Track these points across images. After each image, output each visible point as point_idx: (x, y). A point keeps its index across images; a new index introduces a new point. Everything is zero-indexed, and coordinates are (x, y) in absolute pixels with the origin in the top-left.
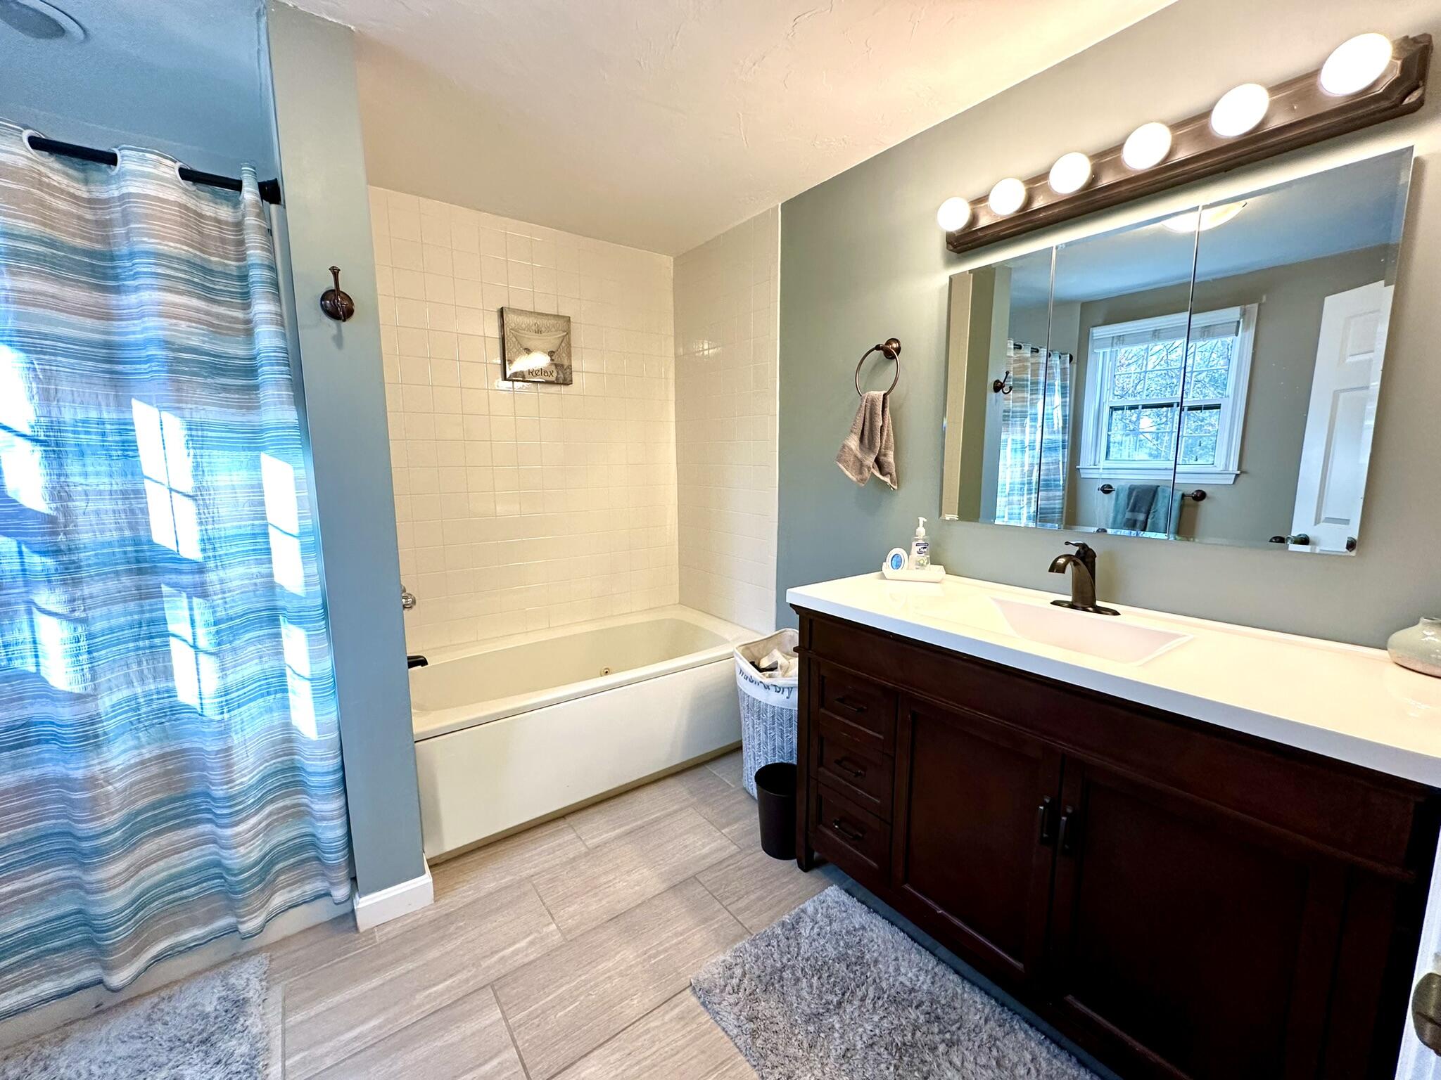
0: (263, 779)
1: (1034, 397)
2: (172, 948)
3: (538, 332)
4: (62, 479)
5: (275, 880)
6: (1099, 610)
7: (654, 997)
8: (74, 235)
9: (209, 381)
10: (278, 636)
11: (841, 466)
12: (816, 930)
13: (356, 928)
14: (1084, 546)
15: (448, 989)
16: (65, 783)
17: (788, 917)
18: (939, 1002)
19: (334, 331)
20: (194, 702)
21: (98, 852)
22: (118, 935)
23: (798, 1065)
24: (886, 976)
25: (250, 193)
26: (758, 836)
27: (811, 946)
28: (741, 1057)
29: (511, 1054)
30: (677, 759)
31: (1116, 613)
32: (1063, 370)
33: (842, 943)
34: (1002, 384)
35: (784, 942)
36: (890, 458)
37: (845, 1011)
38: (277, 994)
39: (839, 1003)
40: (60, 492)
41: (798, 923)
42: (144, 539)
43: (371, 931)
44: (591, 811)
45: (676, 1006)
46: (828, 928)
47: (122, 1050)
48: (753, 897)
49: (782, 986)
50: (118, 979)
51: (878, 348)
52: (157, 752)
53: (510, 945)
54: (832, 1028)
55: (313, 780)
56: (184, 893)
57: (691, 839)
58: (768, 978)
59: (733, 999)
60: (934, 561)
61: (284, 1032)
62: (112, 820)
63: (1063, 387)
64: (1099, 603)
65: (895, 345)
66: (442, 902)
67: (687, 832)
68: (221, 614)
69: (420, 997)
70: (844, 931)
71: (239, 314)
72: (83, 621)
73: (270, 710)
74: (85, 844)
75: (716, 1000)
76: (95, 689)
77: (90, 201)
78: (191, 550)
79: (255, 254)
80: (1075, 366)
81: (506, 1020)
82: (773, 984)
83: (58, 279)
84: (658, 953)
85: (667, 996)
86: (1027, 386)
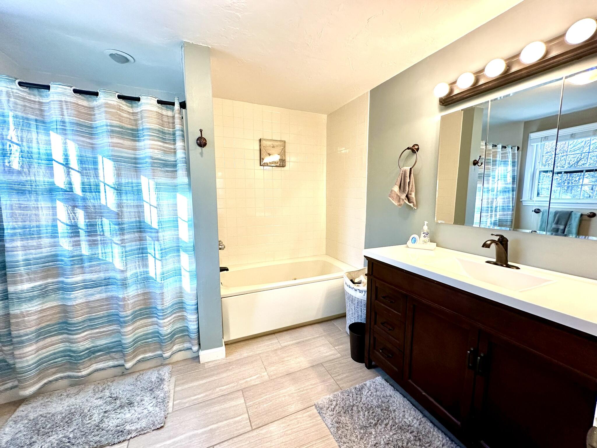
0: (173, 305)
1: (494, 167)
2: (143, 358)
3: (273, 147)
4: (121, 201)
5: (175, 341)
6: (508, 266)
7: (300, 406)
8: (128, 124)
9: (163, 169)
10: (179, 256)
11: (390, 199)
12: (370, 393)
13: (199, 362)
14: (502, 236)
15: (227, 389)
16: (117, 298)
17: (358, 385)
18: (421, 433)
19: (200, 151)
20: (154, 277)
21: (125, 322)
22: (129, 351)
23: (354, 444)
24: (398, 417)
25: (177, 106)
26: (349, 351)
27: (366, 398)
28: (331, 436)
29: (246, 416)
30: (319, 317)
31: (518, 268)
32: (513, 155)
33: (380, 400)
34: (477, 161)
35: (355, 396)
36: (413, 195)
37: (378, 428)
38: (173, 379)
39: (376, 424)
40: (120, 205)
41: (362, 389)
42: (142, 221)
43: (204, 364)
44: (285, 333)
45: (308, 412)
46: (375, 393)
47: (128, 388)
48: (345, 375)
49: (352, 413)
50: (128, 365)
51: (408, 148)
52: (142, 292)
53: (250, 377)
54: (371, 433)
55: (188, 307)
56: (148, 340)
57: (322, 349)
58: (346, 408)
59: (331, 413)
60: (432, 241)
61: (174, 392)
62: (129, 312)
63: (513, 162)
64: (509, 263)
65: (416, 147)
66: (228, 358)
67: (320, 346)
68: (163, 247)
69: (218, 389)
70: (382, 396)
71: (172, 147)
73: (176, 281)
74: (121, 319)
75: (324, 412)
76: (126, 269)
77: (133, 113)
78: (155, 225)
79: (178, 127)
80: (520, 152)
81: (246, 403)
82: (348, 411)
83: (123, 138)
84: (303, 390)
85: (305, 407)
86: (490, 162)
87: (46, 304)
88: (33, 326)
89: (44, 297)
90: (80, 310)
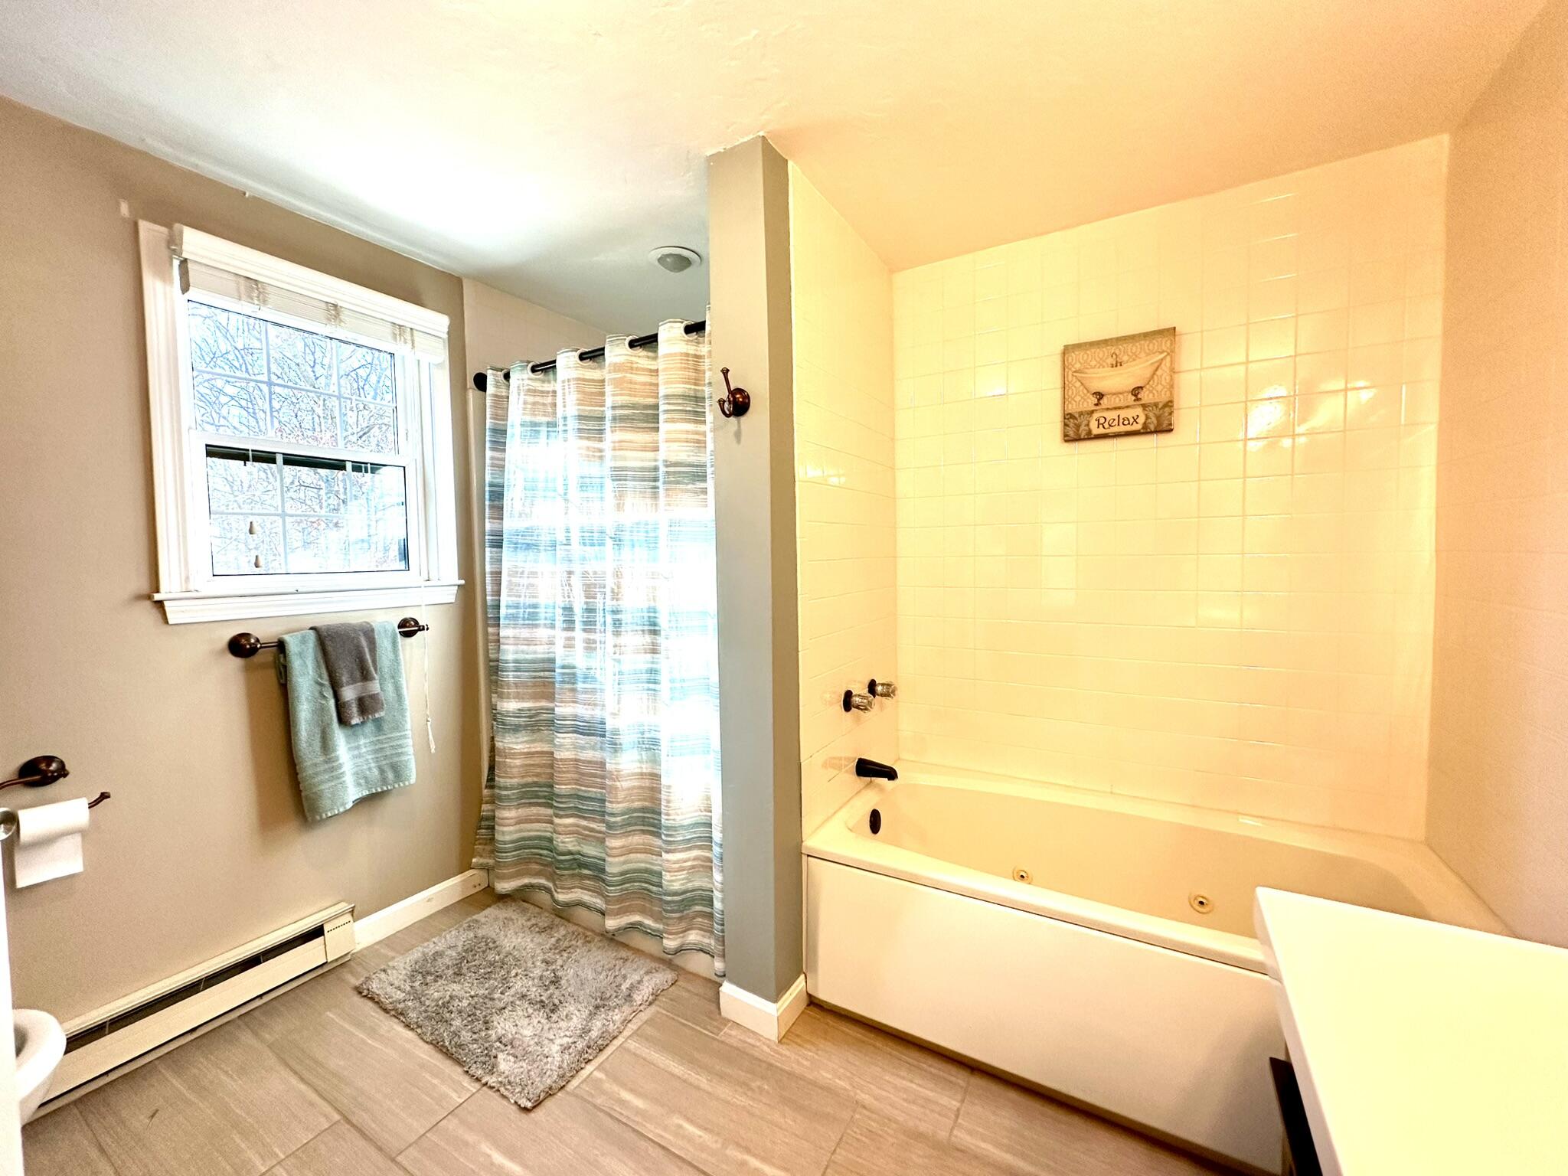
2: (640, 924)
3: (1117, 364)
5: (693, 918)
8: (642, 397)
13: (718, 1002)
19: (735, 427)
22: (613, 891)
38: (648, 1014)
42: (656, 608)
43: (724, 1019)
52: (649, 770)
55: (715, 846)
61: (620, 1047)
62: (619, 808)
66: (784, 1050)
69: (677, 1120)
72: (619, 661)
74: (608, 816)
76: (619, 711)
77: (651, 370)
87: (536, 744)
88: (515, 777)
89: (533, 731)
90: (564, 772)
